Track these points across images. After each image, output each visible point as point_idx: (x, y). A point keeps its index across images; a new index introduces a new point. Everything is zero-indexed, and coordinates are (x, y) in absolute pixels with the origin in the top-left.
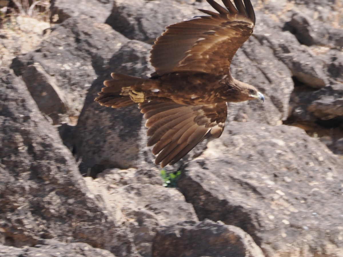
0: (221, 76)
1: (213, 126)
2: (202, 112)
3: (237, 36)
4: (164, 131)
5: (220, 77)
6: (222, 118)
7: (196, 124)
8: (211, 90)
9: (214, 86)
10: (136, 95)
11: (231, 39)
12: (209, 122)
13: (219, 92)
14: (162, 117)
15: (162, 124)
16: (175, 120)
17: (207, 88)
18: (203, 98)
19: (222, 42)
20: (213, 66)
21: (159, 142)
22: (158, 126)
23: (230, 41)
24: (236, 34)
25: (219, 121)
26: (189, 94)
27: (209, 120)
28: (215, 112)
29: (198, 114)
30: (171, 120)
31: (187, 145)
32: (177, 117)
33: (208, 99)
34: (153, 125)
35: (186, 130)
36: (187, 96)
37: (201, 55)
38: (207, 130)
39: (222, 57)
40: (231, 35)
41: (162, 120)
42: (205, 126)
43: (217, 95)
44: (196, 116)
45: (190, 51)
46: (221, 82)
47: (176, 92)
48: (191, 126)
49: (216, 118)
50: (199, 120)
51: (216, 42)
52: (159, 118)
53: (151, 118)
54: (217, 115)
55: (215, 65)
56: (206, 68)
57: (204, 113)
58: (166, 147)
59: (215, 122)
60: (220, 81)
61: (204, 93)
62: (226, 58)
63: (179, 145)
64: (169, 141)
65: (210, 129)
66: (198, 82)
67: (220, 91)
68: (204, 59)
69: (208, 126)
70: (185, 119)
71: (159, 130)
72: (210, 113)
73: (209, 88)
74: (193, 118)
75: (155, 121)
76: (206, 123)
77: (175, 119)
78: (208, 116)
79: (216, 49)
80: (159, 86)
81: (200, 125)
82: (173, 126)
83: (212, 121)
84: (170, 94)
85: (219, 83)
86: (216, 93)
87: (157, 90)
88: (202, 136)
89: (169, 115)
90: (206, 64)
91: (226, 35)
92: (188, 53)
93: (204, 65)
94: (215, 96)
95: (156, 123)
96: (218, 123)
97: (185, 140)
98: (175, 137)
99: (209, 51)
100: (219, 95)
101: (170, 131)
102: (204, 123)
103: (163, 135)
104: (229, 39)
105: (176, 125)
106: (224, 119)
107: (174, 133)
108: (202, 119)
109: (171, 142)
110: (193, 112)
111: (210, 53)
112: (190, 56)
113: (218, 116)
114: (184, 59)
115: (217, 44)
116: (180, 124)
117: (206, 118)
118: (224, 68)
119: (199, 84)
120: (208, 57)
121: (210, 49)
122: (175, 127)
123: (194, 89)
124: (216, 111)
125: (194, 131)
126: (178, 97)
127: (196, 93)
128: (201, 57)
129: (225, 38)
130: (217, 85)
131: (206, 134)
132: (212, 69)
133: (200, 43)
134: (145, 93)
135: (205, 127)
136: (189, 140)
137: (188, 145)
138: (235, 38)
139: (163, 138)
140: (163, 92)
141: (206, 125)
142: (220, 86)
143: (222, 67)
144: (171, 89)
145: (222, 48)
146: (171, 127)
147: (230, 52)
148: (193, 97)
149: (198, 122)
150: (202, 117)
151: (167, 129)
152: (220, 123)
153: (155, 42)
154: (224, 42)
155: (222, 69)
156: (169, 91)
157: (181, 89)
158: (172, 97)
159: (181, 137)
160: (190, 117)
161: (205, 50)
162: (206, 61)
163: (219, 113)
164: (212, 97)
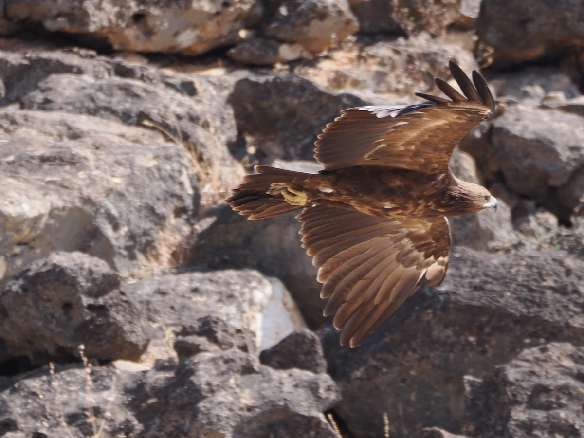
0: (436, 175)
1: (428, 265)
2: (408, 244)
3: (460, 121)
4: (350, 285)
5: (433, 177)
6: (443, 249)
7: (401, 266)
8: (419, 198)
9: (424, 191)
10: (294, 195)
11: (450, 124)
12: (422, 258)
13: (434, 202)
14: (344, 261)
15: (345, 274)
16: (365, 263)
17: (411, 193)
18: (404, 208)
19: (435, 128)
20: (423, 160)
21: (343, 305)
22: (339, 278)
23: (447, 127)
24: (459, 118)
25: (438, 255)
26: (381, 201)
27: (422, 254)
28: (431, 240)
29: (403, 247)
30: (359, 264)
31: (389, 304)
32: (369, 258)
33: (414, 211)
34: (330, 277)
35: (386, 279)
36: (377, 204)
37: (402, 145)
38: (419, 274)
39: (436, 149)
40: (450, 119)
41: (344, 266)
42: (415, 267)
43: (431, 206)
44: (399, 251)
45: (383, 140)
46: (435, 184)
47: (360, 195)
48: (393, 270)
49: (432, 250)
50: (405, 258)
51: (426, 127)
52: (338, 264)
53: (324, 264)
54: (434, 244)
55: (424, 159)
56: (410, 164)
57: (412, 245)
58: (356, 313)
59: (432, 258)
60: (433, 182)
61: (406, 202)
62: (441, 150)
63: (377, 306)
64: (360, 301)
65: (424, 271)
66: (398, 183)
67: (434, 200)
68: (408, 151)
69: (420, 267)
70: (381, 260)
71: (341, 284)
72: (423, 243)
73: (415, 194)
74: (394, 256)
75: (333, 269)
76: (416, 262)
77: (364, 261)
78: (419, 248)
79: (427, 138)
80: (333, 185)
81: (406, 266)
82: (364, 275)
83: (427, 256)
84: (350, 198)
85: (433, 187)
86: (428, 203)
87: (330, 191)
88: (413, 285)
89: (354, 256)
90: (411, 158)
91: (442, 119)
92: (380, 143)
93: (408, 160)
94: (426, 207)
95: (335, 272)
96: (436, 258)
97: (386, 295)
98: (369, 292)
99: (415, 141)
100: (433, 206)
101: (360, 284)
102: (413, 261)
103: (348, 293)
104: (446, 124)
105: (368, 271)
106: (446, 250)
107: (366, 287)
108: (410, 255)
109: (363, 304)
110: (395, 245)
111: (417, 143)
112: (384, 147)
113: (436, 246)
114: (373, 151)
115: (427, 130)
116: (375, 268)
117: (416, 253)
118: (440, 164)
119: (399, 187)
120: (413, 148)
121: (415, 137)
122: (367, 276)
123: (390, 194)
124: (431, 238)
125: (398, 279)
126: (362, 203)
127: (393, 201)
128: (402, 148)
129: (440, 122)
130: (429, 189)
131: (419, 280)
132: (421, 165)
133: (399, 129)
134: (308, 193)
135: (417, 268)
136: (393, 295)
137: (392, 303)
138: (455, 123)
139: (349, 297)
140: (338, 194)
141: (417, 264)
142: (434, 191)
143: (437, 163)
144: (352, 190)
145: (436, 136)
146: (360, 277)
147: (448, 142)
148: (388, 205)
149: (403, 262)
150: (410, 251)
151: (354, 281)
152: (441, 259)
153: (324, 131)
154: (439, 128)
155: (436, 166)
156: (350, 193)
157: (369, 190)
158: (353, 203)
159: (379, 292)
160: (389, 255)
161: (408, 139)
162: (411, 155)
163: (437, 240)
164: (420, 208)
